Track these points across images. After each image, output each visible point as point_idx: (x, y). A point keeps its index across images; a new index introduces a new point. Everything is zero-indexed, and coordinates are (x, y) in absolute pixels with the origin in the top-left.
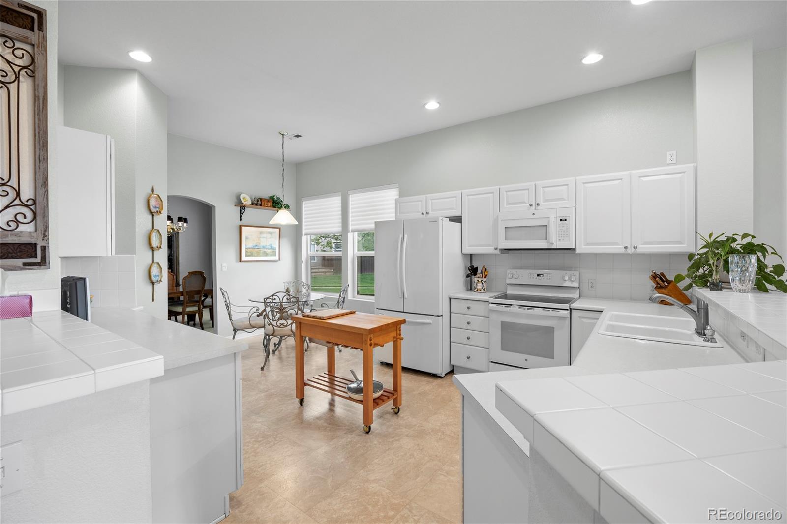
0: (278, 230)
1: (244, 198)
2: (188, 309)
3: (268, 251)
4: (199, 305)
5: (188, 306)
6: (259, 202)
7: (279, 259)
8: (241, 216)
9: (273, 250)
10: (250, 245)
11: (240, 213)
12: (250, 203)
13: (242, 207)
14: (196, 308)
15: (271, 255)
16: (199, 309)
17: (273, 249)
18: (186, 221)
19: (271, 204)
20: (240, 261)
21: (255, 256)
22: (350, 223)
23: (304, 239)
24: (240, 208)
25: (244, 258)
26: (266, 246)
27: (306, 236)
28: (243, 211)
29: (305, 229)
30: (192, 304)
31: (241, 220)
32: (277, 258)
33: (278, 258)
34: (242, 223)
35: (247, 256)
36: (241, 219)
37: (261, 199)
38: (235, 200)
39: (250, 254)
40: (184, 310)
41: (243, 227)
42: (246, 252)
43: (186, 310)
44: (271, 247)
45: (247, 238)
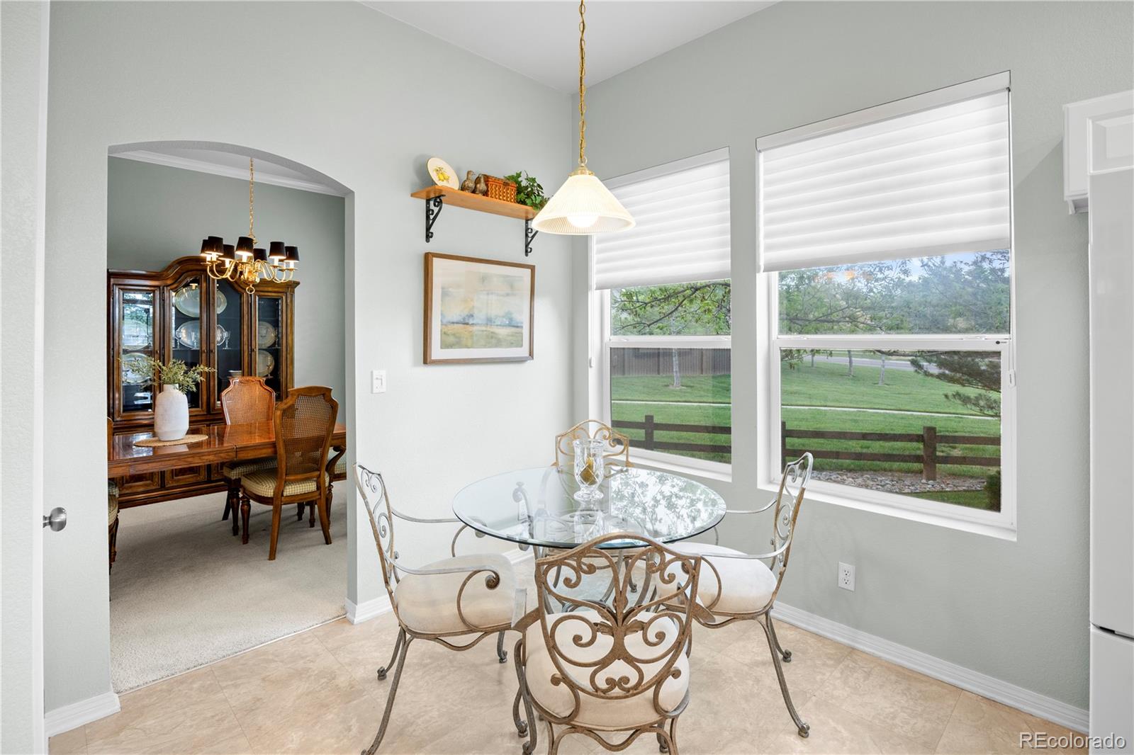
0: (529, 271)
1: (438, 171)
2: (290, 490)
3: (503, 332)
4: (319, 476)
5: (288, 482)
6: (482, 186)
7: (531, 354)
8: (428, 228)
9: (513, 330)
10: (456, 313)
11: (428, 217)
12: (454, 184)
13: (434, 199)
14: (310, 487)
15: (511, 345)
16: (319, 488)
17: (517, 327)
18: (292, 253)
19: (512, 192)
20: (425, 362)
21: (467, 347)
22: (762, 241)
23: (594, 297)
24: (428, 202)
25: (437, 352)
26: (497, 317)
27: (598, 291)
28: (436, 210)
29: (599, 272)
30: (299, 477)
31: (428, 240)
32: (524, 352)
33: (527, 354)
34: (432, 246)
35: (445, 345)
36: (429, 236)
37: (487, 178)
38: (411, 177)
39: (451, 339)
40: (279, 492)
41: (435, 260)
42: (444, 334)
43: (285, 494)
44: (511, 319)
45: (445, 294)
